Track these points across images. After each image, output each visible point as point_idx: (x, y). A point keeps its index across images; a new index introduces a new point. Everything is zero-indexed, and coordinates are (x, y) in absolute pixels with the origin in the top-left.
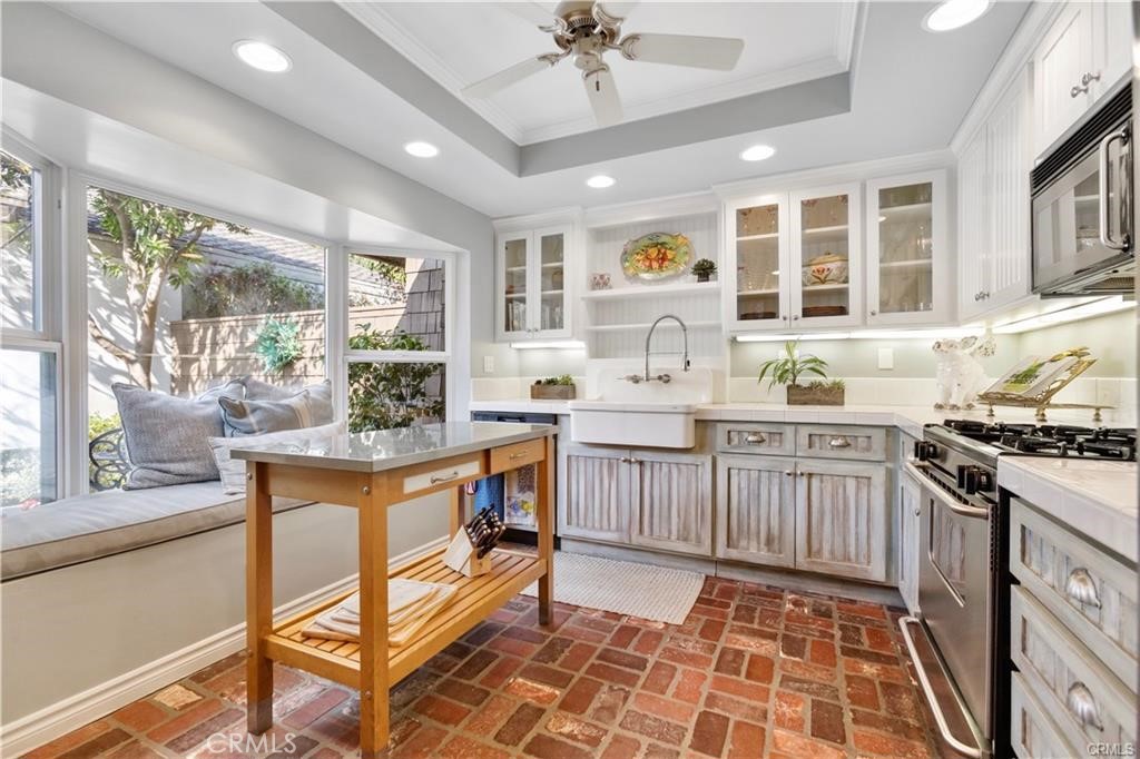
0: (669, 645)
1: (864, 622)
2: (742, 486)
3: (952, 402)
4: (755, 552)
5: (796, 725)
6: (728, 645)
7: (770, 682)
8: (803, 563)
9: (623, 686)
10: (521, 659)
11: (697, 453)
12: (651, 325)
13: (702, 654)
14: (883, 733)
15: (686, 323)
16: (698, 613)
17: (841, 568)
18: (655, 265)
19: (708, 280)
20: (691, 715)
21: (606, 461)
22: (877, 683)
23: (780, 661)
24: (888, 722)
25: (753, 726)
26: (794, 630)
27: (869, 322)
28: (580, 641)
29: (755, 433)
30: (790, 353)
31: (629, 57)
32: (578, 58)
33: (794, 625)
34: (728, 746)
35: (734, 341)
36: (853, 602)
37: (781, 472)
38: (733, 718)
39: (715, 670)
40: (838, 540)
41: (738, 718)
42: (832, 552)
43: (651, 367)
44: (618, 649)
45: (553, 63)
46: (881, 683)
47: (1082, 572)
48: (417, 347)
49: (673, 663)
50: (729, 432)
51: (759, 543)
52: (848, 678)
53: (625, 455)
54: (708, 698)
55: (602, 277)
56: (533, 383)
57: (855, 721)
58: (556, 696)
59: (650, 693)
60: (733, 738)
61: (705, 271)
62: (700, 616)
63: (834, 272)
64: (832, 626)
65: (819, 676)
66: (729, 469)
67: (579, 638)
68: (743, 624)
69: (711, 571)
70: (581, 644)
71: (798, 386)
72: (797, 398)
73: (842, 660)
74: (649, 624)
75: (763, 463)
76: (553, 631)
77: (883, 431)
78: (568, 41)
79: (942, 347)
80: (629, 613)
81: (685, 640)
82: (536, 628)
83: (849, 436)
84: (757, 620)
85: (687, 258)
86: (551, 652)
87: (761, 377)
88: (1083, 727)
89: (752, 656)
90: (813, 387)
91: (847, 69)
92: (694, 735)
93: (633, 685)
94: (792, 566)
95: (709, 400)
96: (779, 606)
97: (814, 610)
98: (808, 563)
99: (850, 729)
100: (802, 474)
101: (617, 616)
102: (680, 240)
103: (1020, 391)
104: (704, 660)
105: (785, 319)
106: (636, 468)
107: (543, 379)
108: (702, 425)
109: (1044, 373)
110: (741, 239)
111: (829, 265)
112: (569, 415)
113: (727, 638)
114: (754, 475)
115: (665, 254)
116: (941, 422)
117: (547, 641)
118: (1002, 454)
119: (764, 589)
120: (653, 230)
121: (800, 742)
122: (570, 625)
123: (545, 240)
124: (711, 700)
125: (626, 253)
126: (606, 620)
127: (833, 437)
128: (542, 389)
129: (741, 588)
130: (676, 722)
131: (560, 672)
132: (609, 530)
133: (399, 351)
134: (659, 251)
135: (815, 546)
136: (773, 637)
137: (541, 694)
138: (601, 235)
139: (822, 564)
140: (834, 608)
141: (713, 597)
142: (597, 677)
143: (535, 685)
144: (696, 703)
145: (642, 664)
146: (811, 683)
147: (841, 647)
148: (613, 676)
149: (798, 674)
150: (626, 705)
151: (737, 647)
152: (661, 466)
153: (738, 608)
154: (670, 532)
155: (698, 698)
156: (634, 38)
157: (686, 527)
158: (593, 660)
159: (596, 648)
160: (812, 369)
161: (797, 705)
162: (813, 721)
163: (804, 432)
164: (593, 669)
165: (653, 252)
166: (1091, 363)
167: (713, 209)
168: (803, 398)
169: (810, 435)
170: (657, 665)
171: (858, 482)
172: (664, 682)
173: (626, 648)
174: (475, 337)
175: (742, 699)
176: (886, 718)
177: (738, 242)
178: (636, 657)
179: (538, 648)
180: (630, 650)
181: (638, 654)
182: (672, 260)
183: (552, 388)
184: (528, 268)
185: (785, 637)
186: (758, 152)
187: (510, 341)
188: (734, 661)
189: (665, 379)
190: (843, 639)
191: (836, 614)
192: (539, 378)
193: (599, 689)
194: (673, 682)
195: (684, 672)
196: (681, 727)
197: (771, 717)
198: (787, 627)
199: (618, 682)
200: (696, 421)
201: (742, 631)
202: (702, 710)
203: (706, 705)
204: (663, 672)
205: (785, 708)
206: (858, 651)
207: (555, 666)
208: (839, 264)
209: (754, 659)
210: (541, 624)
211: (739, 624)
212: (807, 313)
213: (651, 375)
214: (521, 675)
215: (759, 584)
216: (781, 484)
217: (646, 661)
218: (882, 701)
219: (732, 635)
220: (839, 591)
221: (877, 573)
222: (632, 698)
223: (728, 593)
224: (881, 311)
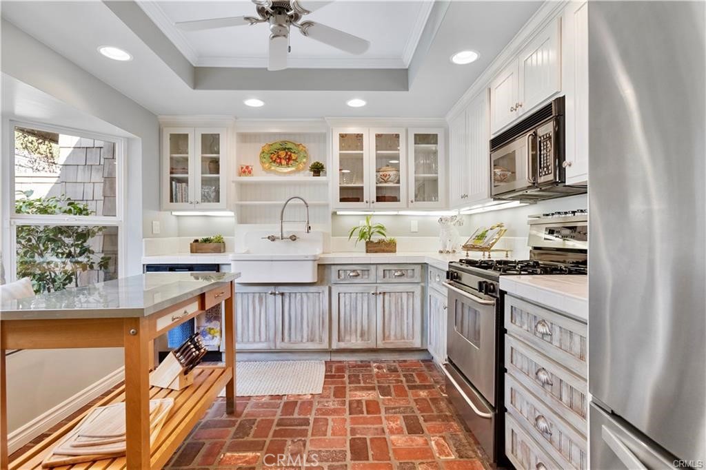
0: (318, 407)
1: (413, 371)
2: (347, 303)
3: (447, 249)
4: (355, 342)
5: (400, 431)
6: (351, 399)
7: (380, 413)
8: (381, 345)
9: (300, 438)
10: (224, 440)
11: (318, 285)
12: (285, 202)
13: (339, 407)
14: (438, 423)
15: (307, 202)
16: (328, 384)
17: (401, 344)
18: (284, 162)
19: (319, 176)
20: (346, 443)
21: (257, 295)
22: (429, 400)
23: (381, 401)
24: (439, 417)
25: (380, 438)
26: (383, 383)
27: (410, 206)
28: (261, 418)
29: (354, 271)
30: (368, 222)
31: (305, 33)
32: (274, 27)
33: (382, 380)
34: (370, 453)
35: (334, 214)
36: (405, 361)
37: (368, 293)
38: (368, 437)
39: (350, 414)
40: (399, 328)
41: (371, 437)
42: (395, 335)
43: (284, 230)
44: (289, 417)
45: (252, 23)
46: (430, 399)
47: (543, 322)
48: (85, 212)
49: (325, 417)
50: (339, 271)
51: (356, 337)
52: (415, 400)
53: (272, 289)
54: (351, 430)
55: (247, 167)
56: (192, 242)
57: (425, 421)
58: (259, 457)
59: (317, 437)
60: (372, 448)
61: (318, 169)
62: (330, 386)
63: (392, 177)
64: (399, 376)
65: (402, 403)
66: (339, 293)
67: (258, 417)
68: (356, 385)
69: (328, 358)
70: (262, 420)
71: (372, 242)
72: (372, 249)
73: (410, 393)
74: (301, 397)
75: (359, 288)
76: (239, 415)
77: (420, 266)
78: (267, 13)
79: (443, 221)
80: (287, 393)
81: (327, 402)
82: (225, 417)
83: (403, 269)
84: (362, 382)
85: (304, 160)
86: (243, 429)
87: (351, 236)
88: (543, 387)
89: (366, 401)
90: (380, 242)
91: (407, 67)
92: (351, 453)
93: (306, 436)
94: (375, 347)
95: (321, 251)
96: (371, 371)
97: (389, 370)
98: (383, 344)
99: (424, 425)
100: (380, 293)
101: (279, 397)
102: (301, 147)
103: (480, 244)
104: (341, 411)
105: (367, 202)
106: (279, 298)
107: (200, 238)
108: (323, 268)
109: (489, 234)
110: (341, 152)
111: (389, 173)
112: (230, 264)
113: (350, 395)
114: (353, 296)
115: (290, 155)
116: (458, 260)
117: (237, 424)
118: (501, 275)
119: (359, 363)
120: (283, 139)
121: (404, 439)
122: (249, 410)
123: (204, 137)
124: (353, 431)
125: (263, 152)
126: (273, 401)
127: (396, 271)
128: (198, 246)
129: (347, 365)
130: (339, 449)
131: (255, 441)
132: (260, 341)
133: (68, 216)
134: (287, 153)
135: (387, 334)
136: (373, 389)
137: (247, 459)
138: (245, 138)
139: (391, 343)
140: (397, 366)
141: (333, 373)
142: (282, 437)
143: (240, 454)
144: (346, 435)
145: (306, 422)
146: (400, 408)
147: (408, 386)
148: (291, 434)
149: (392, 405)
150: (306, 448)
151: (357, 398)
152: (296, 295)
153: (349, 376)
154: (302, 337)
155: (346, 432)
156: (309, 24)
157: (312, 332)
158: (274, 428)
159: (273, 421)
160: (379, 232)
161: (397, 421)
162: (407, 427)
163: (381, 268)
164: (276, 434)
165: (283, 154)
166: (505, 230)
167: (324, 131)
168: (375, 249)
169: (384, 271)
170: (316, 420)
171: (408, 295)
172: (323, 429)
173: (293, 415)
174: (146, 205)
175: (369, 426)
176: (437, 416)
177: (340, 154)
178: (300, 418)
179: (233, 430)
180: (296, 416)
181: (302, 417)
182: (295, 160)
183: (207, 245)
184: (191, 156)
185: (379, 387)
186: (357, 102)
187: (171, 210)
188: (358, 406)
189: (293, 238)
190: (407, 381)
191: (399, 369)
192: (196, 238)
193: (285, 444)
194: (329, 427)
195: (333, 419)
196: (343, 451)
197: (387, 431)
198: (378, 382)
199: (296, 436)
200: (319, 265)
201: (356, 389)
202: (350, 437)
203: (351, 435)
204: (321, 423)
205: (392, 424)
206: (415, 386)
207: (250, 438)
208: (395, 172)
209: (368, 402)
210: (227, 414)
211: (353, 385)
212: (379, 199)
213: (285, 236)
214: (228, 451)
215: (356, 361)
216: (368, 300)
217: (308, 419)
218: (433, 407)
219: (352, 393)
220: (398, 357)
221: (417, 343)
222: (308, 444)
223: (341, 369)
224: (415, 201)
